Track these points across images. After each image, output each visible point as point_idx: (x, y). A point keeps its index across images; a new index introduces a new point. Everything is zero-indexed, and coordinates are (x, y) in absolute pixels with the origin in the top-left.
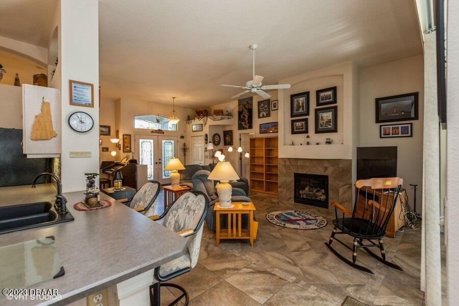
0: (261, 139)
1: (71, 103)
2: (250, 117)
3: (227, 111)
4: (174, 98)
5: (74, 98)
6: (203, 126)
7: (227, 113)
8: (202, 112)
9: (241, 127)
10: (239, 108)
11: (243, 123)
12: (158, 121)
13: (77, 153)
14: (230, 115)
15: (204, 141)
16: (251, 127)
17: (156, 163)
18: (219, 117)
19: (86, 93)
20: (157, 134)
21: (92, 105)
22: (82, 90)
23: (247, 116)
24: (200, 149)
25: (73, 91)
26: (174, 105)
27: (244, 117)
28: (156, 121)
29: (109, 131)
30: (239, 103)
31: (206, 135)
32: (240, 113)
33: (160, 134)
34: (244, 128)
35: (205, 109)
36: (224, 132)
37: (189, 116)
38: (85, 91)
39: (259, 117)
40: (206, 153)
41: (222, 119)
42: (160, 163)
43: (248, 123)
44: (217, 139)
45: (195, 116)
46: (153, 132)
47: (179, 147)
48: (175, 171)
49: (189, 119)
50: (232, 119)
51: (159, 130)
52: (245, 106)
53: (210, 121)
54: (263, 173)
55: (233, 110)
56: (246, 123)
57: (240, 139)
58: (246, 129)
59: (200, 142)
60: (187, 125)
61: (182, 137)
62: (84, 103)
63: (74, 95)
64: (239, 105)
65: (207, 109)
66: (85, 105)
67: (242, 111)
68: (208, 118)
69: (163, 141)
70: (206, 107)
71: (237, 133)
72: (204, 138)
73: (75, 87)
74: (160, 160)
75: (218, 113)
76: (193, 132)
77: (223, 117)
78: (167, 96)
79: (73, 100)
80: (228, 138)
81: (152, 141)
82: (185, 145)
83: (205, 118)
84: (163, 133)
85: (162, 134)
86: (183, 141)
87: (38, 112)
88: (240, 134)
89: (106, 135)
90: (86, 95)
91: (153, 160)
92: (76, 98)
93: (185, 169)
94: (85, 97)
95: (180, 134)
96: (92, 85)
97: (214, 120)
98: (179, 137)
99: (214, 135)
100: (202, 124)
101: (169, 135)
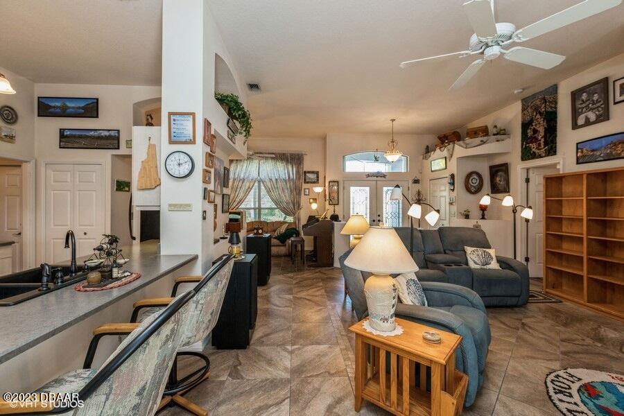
0: (577, 177)
1: (171, 142)
2: (551, 131)
3: (495, 127)
4: (393, 120)
5: (173, 134)
6: (448, 160)
7: (495, 131)
8: (448, 136)
9: (527, 155)
10: (523, 115)
11: (533, 146)
12: (376, 159)
13: (175, 205)
14: (502, 133)
15: (448, 187)
16: (552, 151)
17: (374, 221)
18: (477, 140)
19: (187, 126)
20: (375, 179)
21: (193, 142)
22: (181, 123)
23: (541, 131)
24: (443, 199)
25: (173, 126)
26: (393, 132)
27: (535, 131)
29: (318, 177)
30: (523, 105)
31: (452, 176)
32: (525, 126)
33: (379, 179)
34: (534, 156)
36: (491, 168)
37: (428, 146)
38: (185, 123)
39: (575, 126)
40: (452, 206)
41: (483, 143)
42: (379, 221)
43: (546, 143)
44: (474, 182)
45: (437, 146)
46: (369, 175)
49: (428, 151)
50: (508, 140)
51: (378, 172)
52: (537, 109)
53: (459, 150)
54: (582, 258)
55: (510, 122)
56: (540, 145)
57: (527, 180)
58: (540, 156)
59: (443, 188)
60: (424, 160)
61: (416, 181)
62: (184, 139)
63: (173, 130)
64: (523, 109)
65: (459, 130)
66: (185, 143)
67: (531, 122)
68: (456, 145)
69: (385, 189)
70: (457, 127)
71: (518, 169)
72: (448, 180)
73: (174, 120)
74: (379, 216)
75: (475, 133)
76: (432, 172)
77: (485, 139)
78: (382, 119)
79: (172, 137)
80: (498, 179)
81: (368, 189)
82: (419, 193)
83: (451, 146)
84: (384, 176)
85: (382, 179)
86: (416, 187)
87: (144, 157)
88: (528, 170)
89: (314, 182)
90: (187, 128)
91: (368, 216)
92: (175, 134)
94: (186, 132)
95: (413, 177)
96: (193, 114)
97: (466, 148)
98: (411, 181)
99: (469, 176)
100: (446, 158)
101: (393, 179)
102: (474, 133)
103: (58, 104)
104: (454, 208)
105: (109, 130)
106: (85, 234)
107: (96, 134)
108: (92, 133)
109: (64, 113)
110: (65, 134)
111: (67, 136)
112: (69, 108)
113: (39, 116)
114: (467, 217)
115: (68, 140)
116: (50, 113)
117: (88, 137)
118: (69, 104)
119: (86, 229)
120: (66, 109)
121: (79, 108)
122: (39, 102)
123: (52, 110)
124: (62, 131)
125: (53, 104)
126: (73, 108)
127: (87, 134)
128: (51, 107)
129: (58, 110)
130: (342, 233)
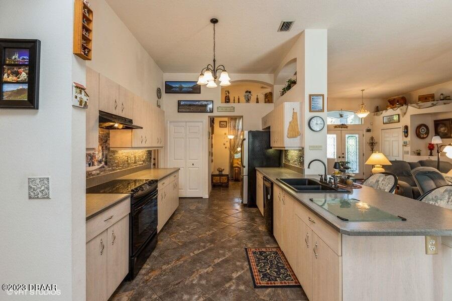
1: (310, 111)
3: (441, 95)
4: (363, 90)
6: (401, 116)
7: (442, 97)
8: (399, 100)
12: (341, 116)
13: (314, 147)
14: (448, 99)
15: (402, 134)
17: (340, 157)
18: (429, 104)
20: (340, 129)
21: (322, 110)
24: (395, 144)
25: (312, 102)
26: (363, 98)
28: (339, 116)
31: (406, 127)
33: (343, 129)
35: (401, 96)
36: (435, 121)
37: (377, 107)
38: (319, 100)
40: (405, 147)
41: (434, 105)
42: (343, 157)
44: (423, 130)
45: (388, 106)
46: (336, 127)
47: (364, 142)
48: (379, 166)
49: (378, 110)
51: (343, 125)
53: (412, 110)
59: (395, 135)
60: (375, 116)
61: (369, 131)
62: (318, 109)
63: (312, 104)
65: (404, 96)
66: (319, 111)
68: (410, 107)
69: (347, 136)
70: (404, 94)
72: (401, 130)
73: (313, 99)
74: (343, 154)
76: (384, 124)
77: (435, 102)
78: (355, 90)
79: (311, 108)
80: (442, 129)
81: (335, 136)
82: (372, 138)
83: (404, 107)
84: (347, 127)
85: (346, 129)
86: (369, 135)
87: (290, 119)
90: (320, 103)
91: (336, 154)
93: (390, 164)
94: (319, 105)
95: (366, 128)
96: (323, 95)
97: (419, 108)
98: (365, 131)
99: (419, 127)
100: (399, 115)
101: (353, 129)
102: (425, 99)
103: (177, 86)
104: (408, 149)
105: (207, 101)
106: (193, 164)
107: (200, 103)
108: (197, 103)
109: (181, 91)
110: (182, 103)
111: (183, 105)
112: (184, 88)
113: (166, 93)
114: (419, 154)
115: (183, 107)
116: (173, 91)
117: (194, 105)
118: (184, 85)
119: (193, 161)
120: (182, 89)
121: (189, 88)
122: (166, 84)
123: (174, 89)
124: (179, 102)
125: (174, 86)
126: (186, 88)
127: (194, 103)
128: (173, 87)
129: (177, 89)
130: (366, 163)
